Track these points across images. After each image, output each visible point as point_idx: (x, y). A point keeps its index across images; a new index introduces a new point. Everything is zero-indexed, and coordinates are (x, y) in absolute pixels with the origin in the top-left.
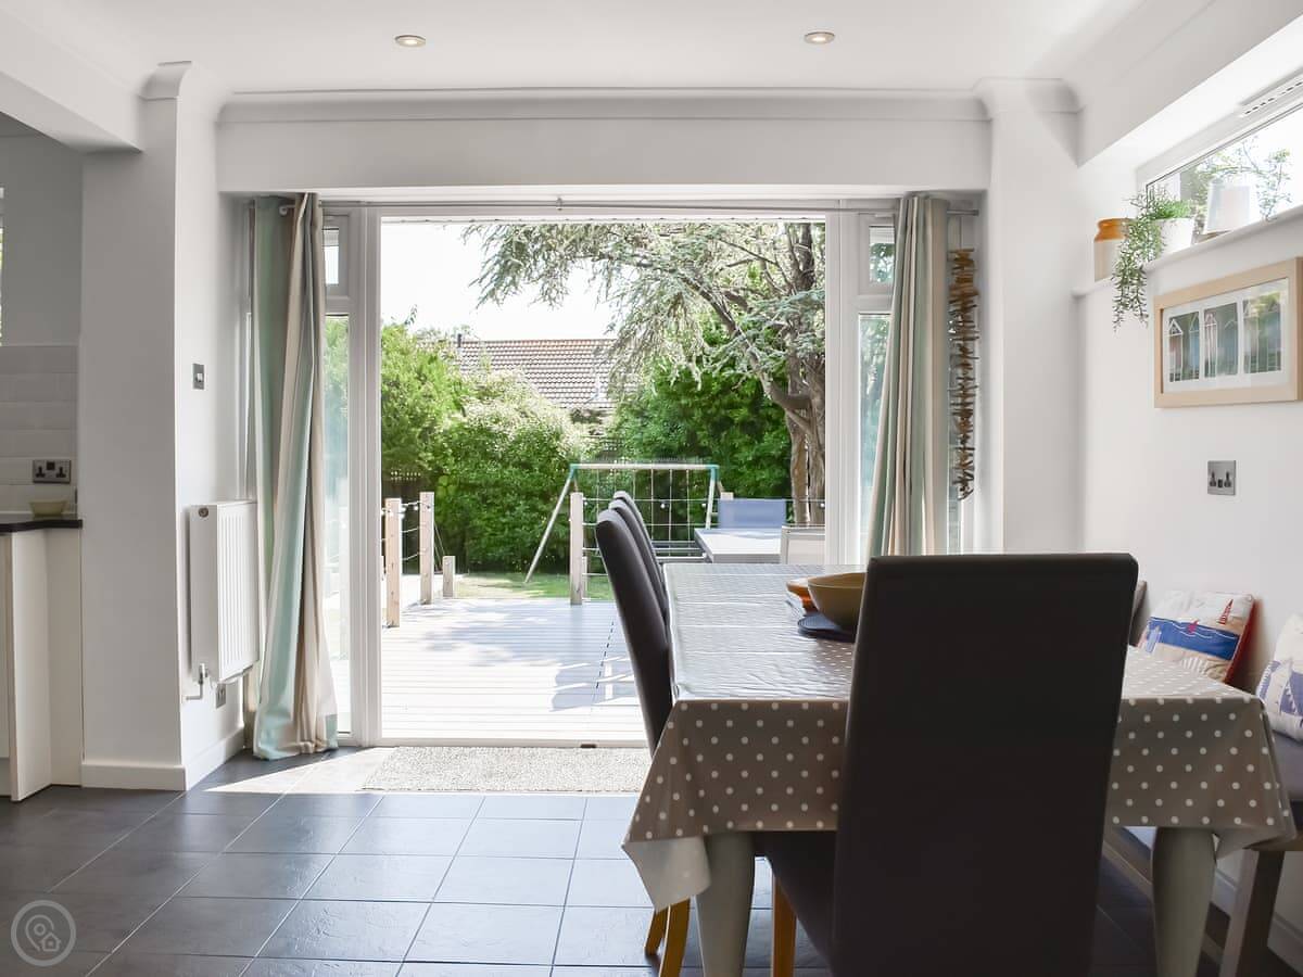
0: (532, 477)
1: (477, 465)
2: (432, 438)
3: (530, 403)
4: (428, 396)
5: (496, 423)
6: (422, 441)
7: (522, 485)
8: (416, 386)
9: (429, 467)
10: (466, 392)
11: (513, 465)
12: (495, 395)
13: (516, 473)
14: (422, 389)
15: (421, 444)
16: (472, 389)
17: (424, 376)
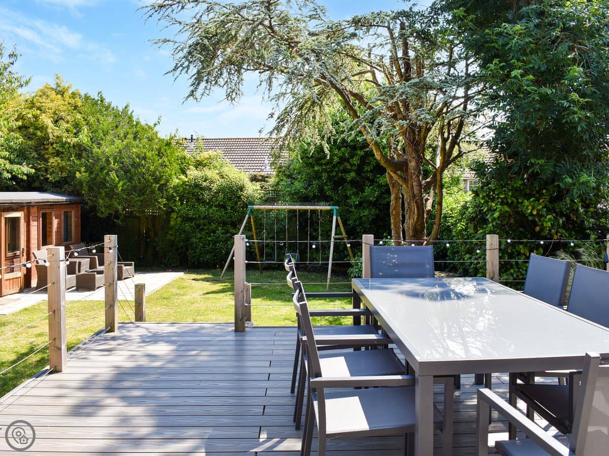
0: (226, 213)
1: (193, 206)
2: (166, 190)
3: (225, 170)
4: (163, 165)
5: (205, 181)
6: (160, 192)
7: (220, 218)
8: (157, 159)
9: (164, 207)
10: (188, 163)
11: (215, 206)
12: (205, 166)
13: (217, 211)
14: (160, 161)
15: (159, 194)
16: (191, 162)
17: (162, 153)
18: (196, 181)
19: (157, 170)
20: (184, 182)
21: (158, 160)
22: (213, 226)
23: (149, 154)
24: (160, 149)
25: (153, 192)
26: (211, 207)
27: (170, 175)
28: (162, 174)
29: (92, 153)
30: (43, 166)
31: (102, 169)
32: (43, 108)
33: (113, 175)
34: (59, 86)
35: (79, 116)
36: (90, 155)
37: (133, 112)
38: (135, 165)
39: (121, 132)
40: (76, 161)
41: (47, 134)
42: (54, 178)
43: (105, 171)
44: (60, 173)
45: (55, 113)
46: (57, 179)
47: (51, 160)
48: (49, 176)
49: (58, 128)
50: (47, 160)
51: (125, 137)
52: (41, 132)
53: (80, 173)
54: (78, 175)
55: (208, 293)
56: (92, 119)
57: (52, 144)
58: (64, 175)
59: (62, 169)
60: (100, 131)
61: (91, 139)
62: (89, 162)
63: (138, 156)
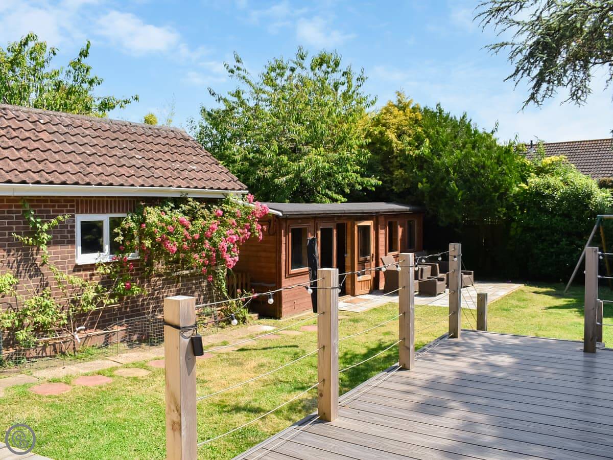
0: (571, 223)
1: (535, 215)
2: (506, 199)
3: (570, 175)
4: (503, 173)
5: (547, 189)
6: (499, 201)
7: (564, 228)
8: (496, 167)
9: (504, 216)
10: (529, 171)
11: (559, 215)
12: (547, 172)
13: (561, 221)
14: (499, 169)
15: (499, 203)
16: (532, 169)
17: (501, 161)
18: (538, 189)
19: (497, 178)
20: (525, 190)
21: (498, 169)
22: (556, 237)
23: (488, 163)
24: (499, 156)
25: (492, 201)
26: (554, 216)
27: (510, 184)
28: (502, 183)
29: (432, 164)
30: (388, 178)
31: (442, 179)
32: (387, 125)
33: (453, 184)
34: (401, 102)
35: (420, 130)
36: (431, 166)
37: (471, 120)
38: (474, 175)
39: (460, 142)
40: (418, 173)
41: (392, 148)
42: (399, 189)
43: (445, 182)
44: (404, 185)
45: (398, 129)
46: (401, 190)
47: (396, 173)
48: (394, 187)
49: (401, 142)
50: (392, 173)
51: (464, 146)
52: (387, 147)
53: (422, 183)
54: (420, 185)
55: (550, 308)
56: (431, 132)
57: (396, 157)
58: (408, 186)
59: (405, 181)
60: (440, 143)
61: (432, 151)
62: (430, 173)
63: (477, 165)
